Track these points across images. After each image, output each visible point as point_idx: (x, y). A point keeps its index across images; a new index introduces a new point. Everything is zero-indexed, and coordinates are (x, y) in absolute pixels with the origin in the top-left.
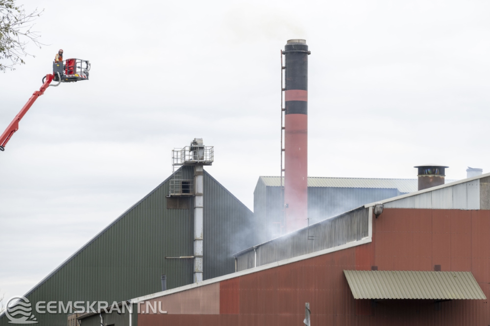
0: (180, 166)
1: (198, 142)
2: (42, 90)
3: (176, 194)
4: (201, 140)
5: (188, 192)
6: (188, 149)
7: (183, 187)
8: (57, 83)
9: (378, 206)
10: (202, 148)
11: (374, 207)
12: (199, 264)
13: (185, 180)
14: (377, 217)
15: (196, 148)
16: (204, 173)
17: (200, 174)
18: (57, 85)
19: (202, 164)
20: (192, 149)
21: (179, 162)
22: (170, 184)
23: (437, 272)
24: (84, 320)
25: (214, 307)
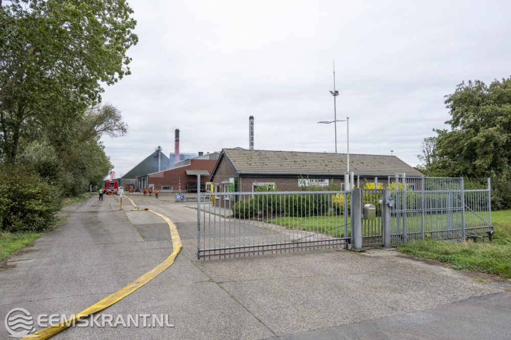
7: (157, 154)
9: (191, 159)
10: (160, 147)
12: (160, 168)
19: (160, 150)
21: (156, 150)
22: (154, 154)
23: (202, 170)
24: (139, 178)
25: (162, 176)
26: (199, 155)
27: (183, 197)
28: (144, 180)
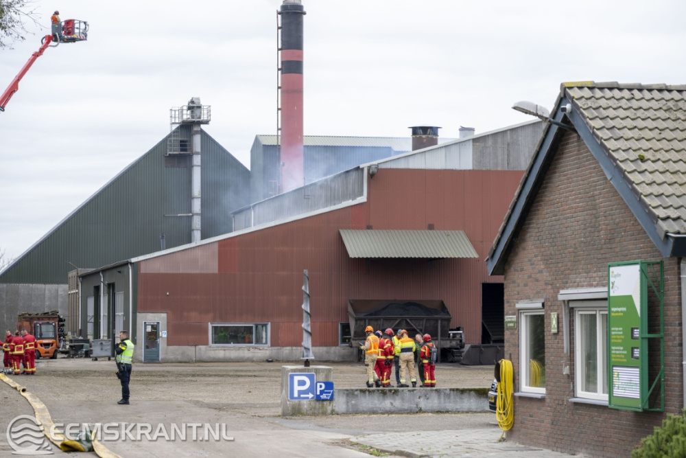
0: (178, 125)
1: (196, 101)
2: (42, 51)
3: (175, 153)
4: (198, 99)
5: (186, 150)
6: (185, 108)
7: (181, 145)
8: (55, 44)
9: (373, 167)
10: (199, 107)
11: (369, 167)
12: (197, 222)
13: (183, 139)
14: (372, 177)
15: (194, 107)
16: (202, 133)
17: (197, 132)
18: (56, 46)
19: (199, 123)
20: (189, 108)
21: (177, 121)
22: (168, 143)
23: (430, 231)
24: (84, 277)
25: (213, 267)
26: (417, 144)
27: (329, 385)
28: (111, 286)
